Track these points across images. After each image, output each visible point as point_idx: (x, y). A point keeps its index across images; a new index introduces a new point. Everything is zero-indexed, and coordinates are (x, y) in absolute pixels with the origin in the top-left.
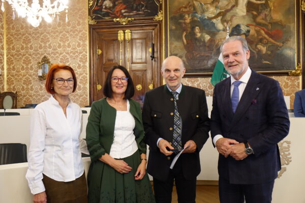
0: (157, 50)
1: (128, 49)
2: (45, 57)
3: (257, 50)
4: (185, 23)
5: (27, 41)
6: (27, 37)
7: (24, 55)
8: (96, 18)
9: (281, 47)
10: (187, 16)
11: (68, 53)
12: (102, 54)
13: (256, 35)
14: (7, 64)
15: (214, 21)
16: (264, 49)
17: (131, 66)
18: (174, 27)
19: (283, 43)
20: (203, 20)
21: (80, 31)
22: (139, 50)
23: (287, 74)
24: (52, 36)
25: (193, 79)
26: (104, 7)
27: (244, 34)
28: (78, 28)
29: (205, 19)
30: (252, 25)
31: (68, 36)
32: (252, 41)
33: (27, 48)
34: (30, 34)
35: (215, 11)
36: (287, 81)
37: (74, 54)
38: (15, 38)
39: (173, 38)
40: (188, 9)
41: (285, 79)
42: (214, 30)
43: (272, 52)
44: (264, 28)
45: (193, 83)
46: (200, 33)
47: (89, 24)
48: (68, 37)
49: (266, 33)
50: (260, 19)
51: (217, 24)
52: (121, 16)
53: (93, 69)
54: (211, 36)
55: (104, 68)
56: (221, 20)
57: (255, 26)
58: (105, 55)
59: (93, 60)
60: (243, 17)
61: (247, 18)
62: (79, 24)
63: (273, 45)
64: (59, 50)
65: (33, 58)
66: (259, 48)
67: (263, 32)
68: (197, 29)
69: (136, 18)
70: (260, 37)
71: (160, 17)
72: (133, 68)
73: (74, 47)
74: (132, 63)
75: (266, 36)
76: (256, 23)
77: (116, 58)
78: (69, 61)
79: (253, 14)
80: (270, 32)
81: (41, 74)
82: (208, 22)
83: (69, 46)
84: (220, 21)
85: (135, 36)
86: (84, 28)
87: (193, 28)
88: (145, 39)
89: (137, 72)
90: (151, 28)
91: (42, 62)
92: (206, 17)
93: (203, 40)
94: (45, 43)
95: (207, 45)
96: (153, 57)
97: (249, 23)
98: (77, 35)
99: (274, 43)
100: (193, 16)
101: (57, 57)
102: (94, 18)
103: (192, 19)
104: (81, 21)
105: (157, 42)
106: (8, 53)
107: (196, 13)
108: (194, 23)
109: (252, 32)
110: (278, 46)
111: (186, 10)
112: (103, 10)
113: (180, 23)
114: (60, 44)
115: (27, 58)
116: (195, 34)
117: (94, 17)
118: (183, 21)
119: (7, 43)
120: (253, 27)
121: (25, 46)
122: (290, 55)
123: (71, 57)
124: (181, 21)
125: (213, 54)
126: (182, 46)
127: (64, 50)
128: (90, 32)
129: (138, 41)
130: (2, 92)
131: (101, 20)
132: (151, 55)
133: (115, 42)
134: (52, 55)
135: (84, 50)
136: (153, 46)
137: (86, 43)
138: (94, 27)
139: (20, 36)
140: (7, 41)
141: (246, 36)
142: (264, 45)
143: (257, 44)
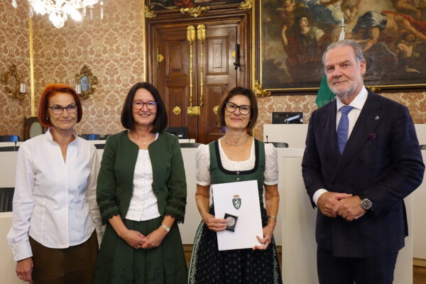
0: (244, 53)
1: (202, 54)
2: (85, 67)
3: (398, 51)
4: (286, 12)
5: (61, 44)
6: (60, 39)
7: (57, 64)
8: (156, 8)
10: (288, 2)
11: (116, 61)
12: (164, 61)
13: (396, 28)
14: (35, 77)
15: (331, 7)
16: (409, 50)
17: (206, 78)
18: (269, 19)
20: (313, 7)
21: (133, 28)
22: (218, 54)
24: (94, 37)
25: (297, 98)
27: (378, 26)
28: (131, 23)
29: (317, 5)
30: (390, 12)
31: (116, 35)
32: (390, 38)
33: (60, 54)
34: (64, 34)
37: (125, 61)
38: (45, 41)
39: (267, 36)
43: (422, 54)
44: (410, 17)
45: (297, 103)
46: (308, 26)
47: (146, 18)
48: (116, 38)
49: (413, 24)
50: (404, 3)
51: (335, 12)
52: (191, 4)
54: (325, 32)
55: (167, 81)
56: (342, 5)
57: (396, 14)
58: (168, 62)
59: (152, 71)
61: (382, 1)
62: (131, 18)
64: (105, 56)
65: (70, 68)
66: (402, 49)
67: (408, 23)
68: (304, 21)
69: (213, 7)
70: (403, 31)
71: (248, 4)
72: (210, 82)
73: (125, 52)
74: (208, 74)
75: (413, 29)
76: (397, 9)
77: (184, 67)
78: (118, 72)
80: (418, 22)
81: (79, 92)
82: (321, 9)
83: (118, 50)
84: (339, 7)
86: (138, 23)
87: (298, 20)
88: (227, 37)
89: (215, 88)
90: (235, 21)
91: (81, 74)
92: (318, 2)
93: (312, 37)
94: (85, 47)
95: (319, 45)
96: (237, 65)
97: (386, 9)
98: (129, 34)
100: (299, 2)
101: (102, 67)
102: (153, 9)
103: (297, 5)
104: (135, 14)
105: (244, 42)
106: (36, 62)
109: (391, 23)
113: (278, 13)
114: (105, 48)
115: (61, 68)
116: (300, 29)
117: (152, 7)
118: (283, 9)
119: (34, 48)
120: (391, 16)
121: (58, 52)
123: (121, 66)
124: (280, 9)
126: (281, 48)
127: (112, 57)
128: (147, 29)
129: (216, 41)
130: (28, 117)
131: (163, 11)
132: (234, 61)
133: (182, 43)
134: (95, 64)
135: (139, 55)
136: (238, 47)
137: (141, 45)
138: (152, 22)
139: (51, 37)
140: (34, 45)
141: (381, 30)
142: (410, 42)
143: (398, 42)
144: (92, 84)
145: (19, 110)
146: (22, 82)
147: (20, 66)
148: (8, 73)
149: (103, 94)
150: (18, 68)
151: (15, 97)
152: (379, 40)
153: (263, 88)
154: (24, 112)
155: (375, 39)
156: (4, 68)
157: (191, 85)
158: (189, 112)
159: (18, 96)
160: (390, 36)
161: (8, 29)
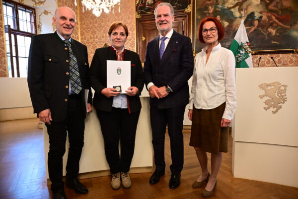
2: (106, 44)
3: (267, 33)
4: (209, 13)
5: (94, 33)
6: (93, 30)
7: (92, 43)
8: (142, 13)
9: (288, 29)
10: (210, 7)
12: (145, 40)
13: (267, 20)
15: (232, 10)
16: (274, 32)
18: (199, 17)
19: (291, 26)
20: (223, 10)
21: (130, 24)
23: (292, 52)
26: (147, 4)
27: (257, 20)
29: (225, 9)
30: (265, 12)
32: (264, 25)
33: (94, 37)
34: (96, 28)
35: (234, 2)
36: (292, 58)
38: (86, 31)
40: (211, 2)
41: (291, 56)
42: (232, 18)
43: (280, 34)
44: (275, 14)
47: (136, 18)
49: (276, 18)
50: (272, 7)
51: (235, 12)
54: (229, 23)
57: (267, 13)
58: (147, 40)
59: (139, 45)
60: (258, 5)
61: (261, 6)
62: (129, 18)
63: (282, 28)
65: (98, 45)
66: (270, 31)
67: (274, 17)
68: (218, 17)
70: (271, 22)
71: (189, 9)
75: (276, 21)
76: (268, 10)
79: (266, 2)
80: (280, 17)
82: (227, 11)
84: (237, 10)
86: (132, 21)
88: (177, 27)
90: (182, 18)
92: (226, 8)
94: (106, 34)
95: (226, 30)
97: (262, 10)
100: (216, 7)
102: (140, 13)
103: (215, 9)
104: (131, 16)
107: (218, 4)
108: (216, 13)
109: (265, 17)
110: (286, 29)
111: (210, 3)
112: (146, 7)
113: (205, 14)
115: (94, 45)
118: (207, 12)
119: (81, 35)
120: (265, 14)
121: (92, 36)
122: (296, 36)
124: (205, 12)
125: (230, 37)
128: (137, 24)
131: (145, 14)
133: (154, 31)
135: (133, 37)
136: (183, 32)
137: (134, 32)
138: (139, 20)
139: (89, 29)
140: (81, 33)
141: (259, 21)
142: (274, 28)
143: (268, 27)
152: (258, 27)
153: (196, 53)
155: (256, 26)
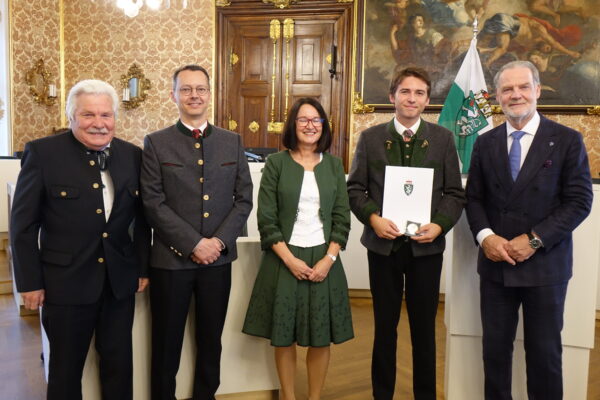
0: (342, 58)
1: (288, 56)
2: (135, 66)
4: (396, 9)
5: (102, 35)
6: (101, 28)
7: (96, 61)
9: (576, 60)
11: (176, 60)
12: (239, 63)
13: (530, 35)
14: (66, 76)
15: (452, 5)
16: (543, 63)
17: (292, 87)
18: (375, 17)
19: (581, 52)
20: (431, 3)
21: (200, 19)
22: (309, 58)
23: (583, 112)
24: (148, 27)
27: (508, 32)
28: (196, 12)
29: (435, 2)
30: (524, 16)
31: (177, 27)
32: (522, 47)
33: (101, 47)
34: (107, 22)
36: (583, 125)
37: (188, 61)
38: (81, 29)
39: (372, 37)
41: (580, 121)
42: (450, 23)
43: (558, 68)
44: (547, 23)
46: (423, 28)
47: (216, 7)
48: (176, 30)
49: (550, 32)
50: (541, 5)
51: (457, 12)
53: (223, 91)
54: (444, 36)
55: (243, 90)
56: (466, 4)
57: (531, 18)
58: (244, 65)
59: (223, 75)
61: (515, 1)
62: (197, 5)
63: (562, 56)
64: (161, 54)
65: (114, 67)
66: (534, 61)
67: (544, 30)
68: (419, 22)
70: (538, 40)
72: (297, 92)
73: (187, 49)
74: (295, 82)
75: (550, 38)
76: (532, 12)
77: (265, 72)
80: (557, 30)
81: (127, 99)
82: (441, 8)
83: (179, 47)
84: (462, 6)
85: (301, 31)
86: (207, 13)
87: (411, 19)
88: (320, 36)
90: (333, 16)
91: (129, 75)
93: (428, 42)
94: (135, 40)
95: (436, 51)
96: (333, 72)
97: (519, 11)
98: (194, 26)
99: (564, 53)
101: (157, 67)
104: (202, 0)
105: (343, 44)
106: (68, 57)
108: (413, 10)
109: (524, 29)
110: (570, 58)
113: (387, 9)
114: (162, 43)
115: (102, 67)
116: (413, 31)
118: (393, 5)
119: (66, 39)
120: (525, 20)
121: (98, 44)
122: (592, 76)
124: (389, 4)
125: (446, 69)
126: (389, 53)
127: (170, 55)
128: (217, 21)
129: (307, 40)
130: (57, 128)
132: (330, 68)
133: (263, 41)
134: (148, 63)
135: (206, 54)
136: (335, 50)
137: (210, 42)
138: (225, 12)
139: (90, 25)
140: (65, 34)
141: (512, 37)
142: (545, 54)
143: (532, 53)
144: (143, 89)
145: (47, 118)
146: (51, 82)
147: (48, 61)
148: (34, 69)
149: (158, 102)
150: (46, 64)
151: (42, 102)
152: (509, 49)
153: (365, 102)
154: (52, 121)
155: (504, 48)
156: (28, 64)
157: (273, 96)
158: (270, 128)
159: (46, 100)
160: (522, 44)
161: (34, 12)
